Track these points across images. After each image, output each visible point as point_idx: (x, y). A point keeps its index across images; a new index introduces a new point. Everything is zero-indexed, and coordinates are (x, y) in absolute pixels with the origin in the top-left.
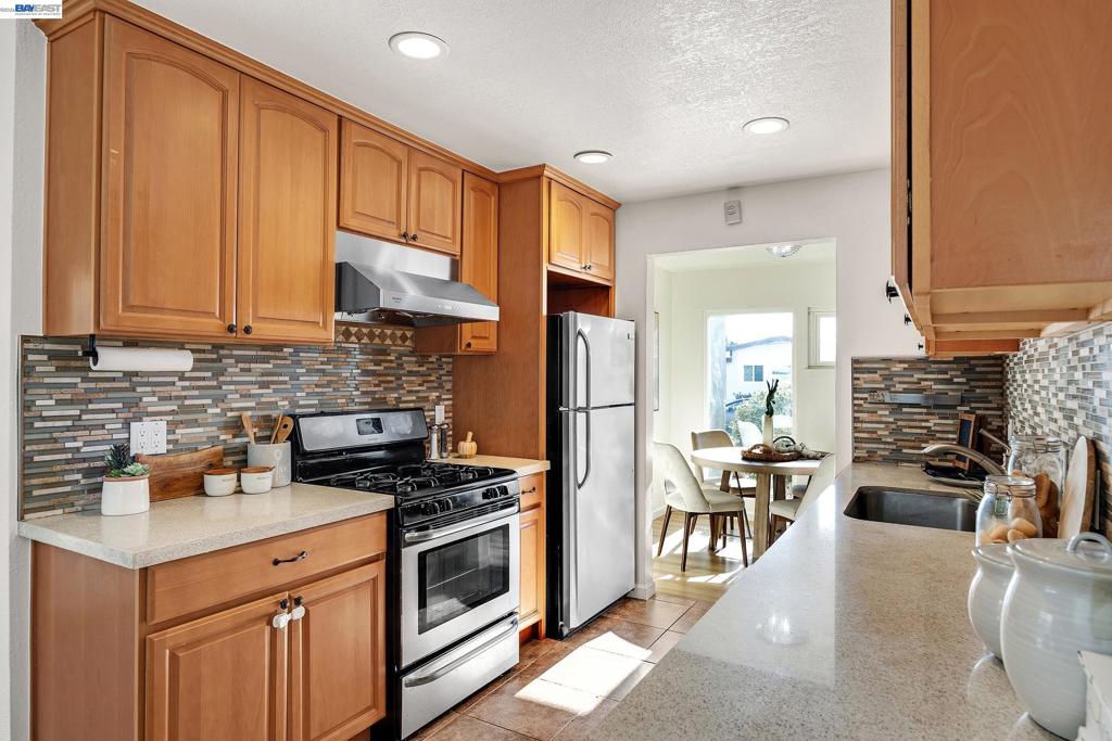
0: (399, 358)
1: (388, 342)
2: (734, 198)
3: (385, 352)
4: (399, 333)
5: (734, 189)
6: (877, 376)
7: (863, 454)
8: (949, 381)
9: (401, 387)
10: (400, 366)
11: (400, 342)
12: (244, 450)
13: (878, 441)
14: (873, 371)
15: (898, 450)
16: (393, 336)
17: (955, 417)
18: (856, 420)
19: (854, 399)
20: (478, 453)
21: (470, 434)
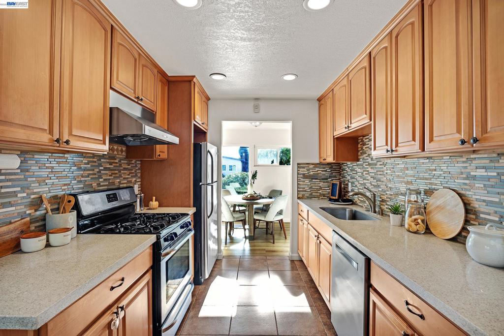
0: (120, 161)
1: (115, 153)
2: (257, 103)
3: (114, 158)
4: (120, 148)
5: (257, 99)
6: (305, 169)
7: (300, 196)
8: (326, 171)
9: (121, 176)
10: (120, 165)
11: (120, 153)
12: (44, 218)
13: (305, 191)
14: (304, 168)
15: (311, 194)
16: (117, 149)
17: (327, 182)
18: (298, 184)
19: (298, 177)
20: (159, 206)
21: (154, 198)
